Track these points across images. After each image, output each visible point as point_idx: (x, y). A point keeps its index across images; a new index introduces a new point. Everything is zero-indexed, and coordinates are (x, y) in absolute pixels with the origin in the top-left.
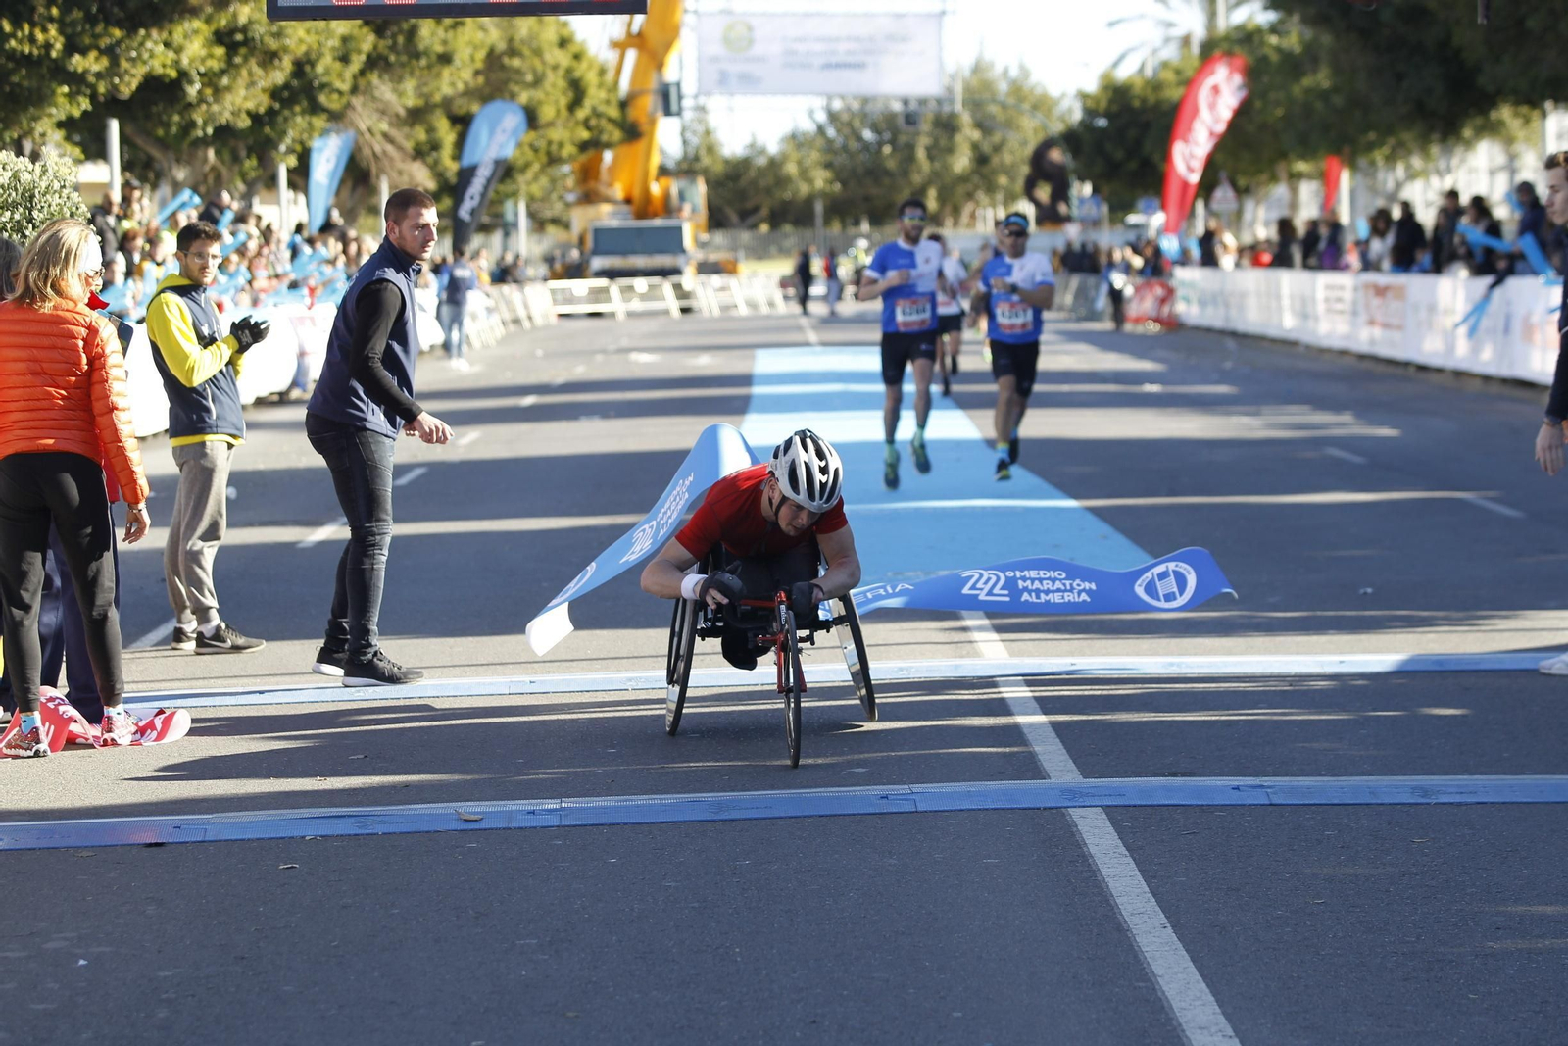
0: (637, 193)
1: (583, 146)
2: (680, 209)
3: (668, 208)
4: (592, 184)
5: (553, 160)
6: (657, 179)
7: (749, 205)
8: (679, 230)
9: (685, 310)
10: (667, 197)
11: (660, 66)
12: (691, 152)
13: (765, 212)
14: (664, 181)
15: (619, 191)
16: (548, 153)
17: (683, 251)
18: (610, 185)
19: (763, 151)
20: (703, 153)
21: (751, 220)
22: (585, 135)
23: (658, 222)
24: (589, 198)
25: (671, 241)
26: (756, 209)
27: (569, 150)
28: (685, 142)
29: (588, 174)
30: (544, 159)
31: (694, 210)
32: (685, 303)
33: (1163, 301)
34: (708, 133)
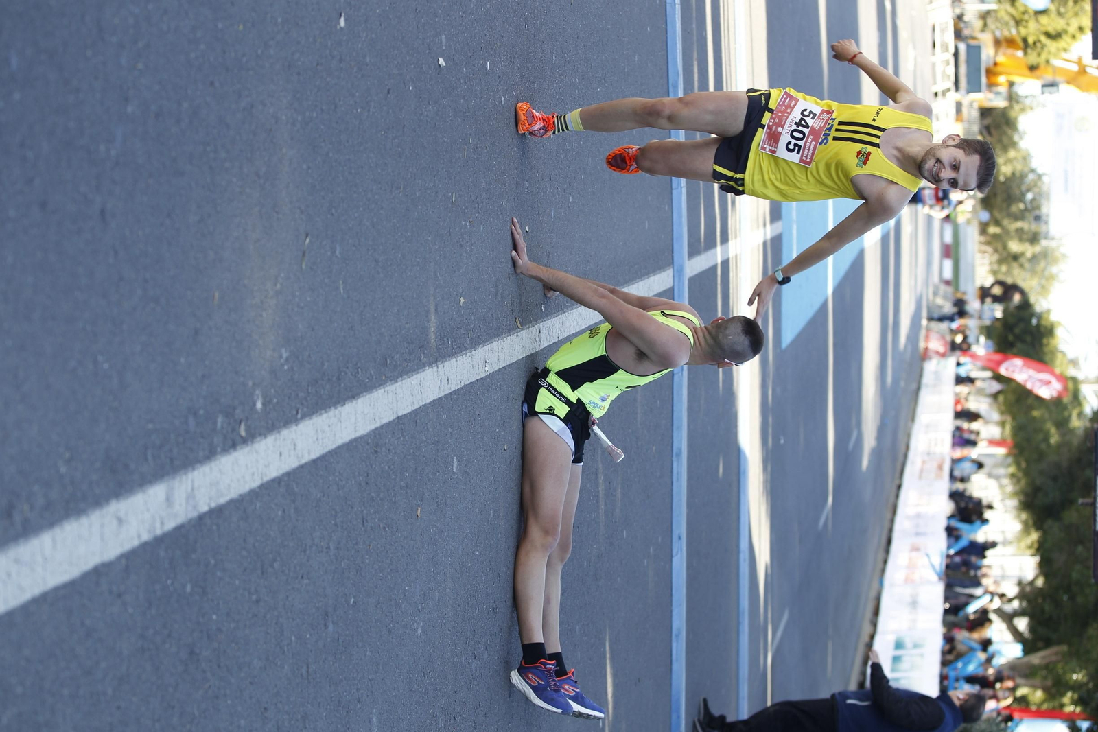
0: (999, 69)
1: (1025, 40)
2: (990, 91)
3: (991, 85)
4: (1004, 44)
5: (1018, 23)
6: (1007, 80)
7: (993, 131)
8: (980, 91)
9: (936, 94)
10: (997, 85)
11: (1068, 82)
12: (1021, 100)
13: (989, 139)
14: (1006, 84)
15: (1001, 59)
16: (1022, 20)
17: (968, 92)
18: (1005, 54)
19: (1021, 138)
20: (1021, 106)
21: (985, 132)
22: (1030, 40)
23: (984, 80)
24: (997, 43)
25: (974, 86)
26: (990, 133)
27: (1023, 31)
28: (1026, 97)
29: (1010, 42)
30: (1019, 18)
31: (990, 100)
32: (940, 94)
33: (937, 353)
34: (1032, 109)
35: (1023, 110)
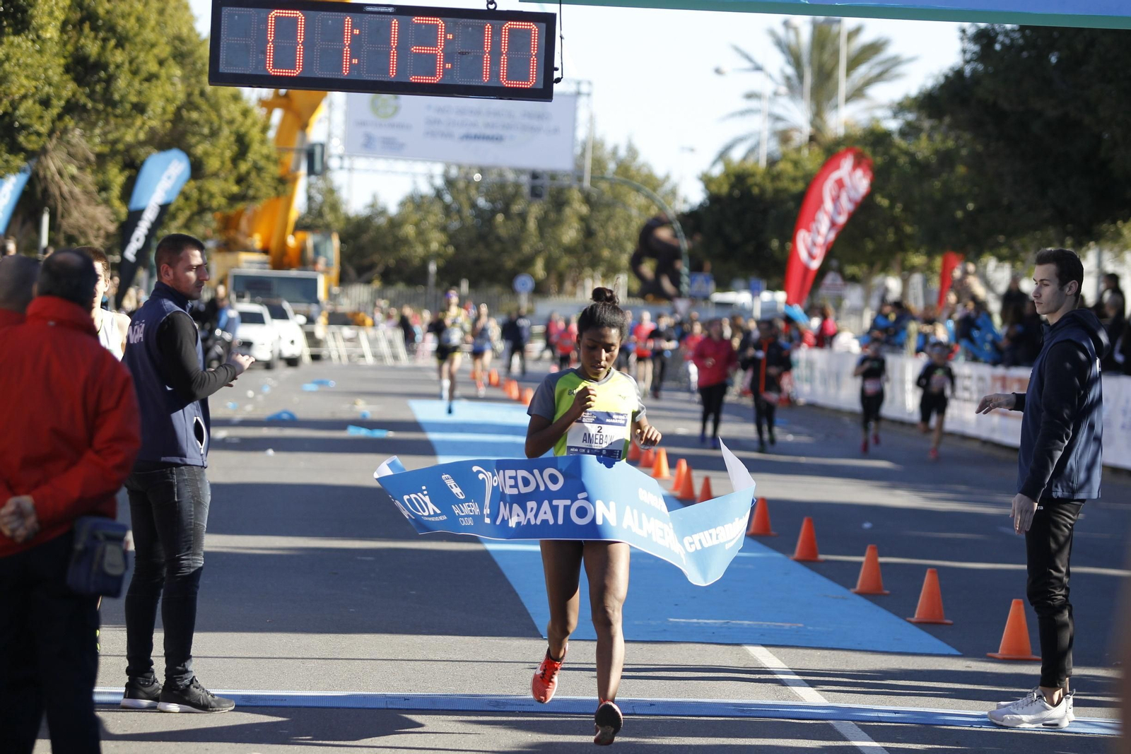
0: (274, 245)
1: (233, 199)
2: (315, 263)
3: (302, 260)
4: (232, 233)
5: (202, 209)
6: (293, 234)
7: (366, 262)
8: (314, 282)
9: (315, 357)
10: (302, 250)
11: (304, 126)
12: (315, 206)
13: (380, 268)
14: (300, 235)
15: (257, 241)
16: (199, 202)
17: (317, 302)
18: (250, 235)
19: (383, 212)
20: (326, 210)
21: (366, 276)
22: (235, 189)
23: (294, 273)
24: (229, 246)
25: (307, 290)
26: (371, 267)
27: (219, 201)
28: (310, 198)
29: (229, 224)
30: (195, 208)
31: (328, 264)
32: (315, 351)
34: (331, 191)
35: (335, 207)
